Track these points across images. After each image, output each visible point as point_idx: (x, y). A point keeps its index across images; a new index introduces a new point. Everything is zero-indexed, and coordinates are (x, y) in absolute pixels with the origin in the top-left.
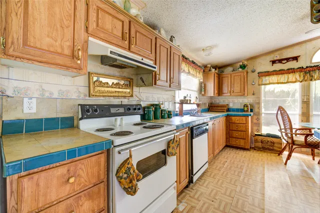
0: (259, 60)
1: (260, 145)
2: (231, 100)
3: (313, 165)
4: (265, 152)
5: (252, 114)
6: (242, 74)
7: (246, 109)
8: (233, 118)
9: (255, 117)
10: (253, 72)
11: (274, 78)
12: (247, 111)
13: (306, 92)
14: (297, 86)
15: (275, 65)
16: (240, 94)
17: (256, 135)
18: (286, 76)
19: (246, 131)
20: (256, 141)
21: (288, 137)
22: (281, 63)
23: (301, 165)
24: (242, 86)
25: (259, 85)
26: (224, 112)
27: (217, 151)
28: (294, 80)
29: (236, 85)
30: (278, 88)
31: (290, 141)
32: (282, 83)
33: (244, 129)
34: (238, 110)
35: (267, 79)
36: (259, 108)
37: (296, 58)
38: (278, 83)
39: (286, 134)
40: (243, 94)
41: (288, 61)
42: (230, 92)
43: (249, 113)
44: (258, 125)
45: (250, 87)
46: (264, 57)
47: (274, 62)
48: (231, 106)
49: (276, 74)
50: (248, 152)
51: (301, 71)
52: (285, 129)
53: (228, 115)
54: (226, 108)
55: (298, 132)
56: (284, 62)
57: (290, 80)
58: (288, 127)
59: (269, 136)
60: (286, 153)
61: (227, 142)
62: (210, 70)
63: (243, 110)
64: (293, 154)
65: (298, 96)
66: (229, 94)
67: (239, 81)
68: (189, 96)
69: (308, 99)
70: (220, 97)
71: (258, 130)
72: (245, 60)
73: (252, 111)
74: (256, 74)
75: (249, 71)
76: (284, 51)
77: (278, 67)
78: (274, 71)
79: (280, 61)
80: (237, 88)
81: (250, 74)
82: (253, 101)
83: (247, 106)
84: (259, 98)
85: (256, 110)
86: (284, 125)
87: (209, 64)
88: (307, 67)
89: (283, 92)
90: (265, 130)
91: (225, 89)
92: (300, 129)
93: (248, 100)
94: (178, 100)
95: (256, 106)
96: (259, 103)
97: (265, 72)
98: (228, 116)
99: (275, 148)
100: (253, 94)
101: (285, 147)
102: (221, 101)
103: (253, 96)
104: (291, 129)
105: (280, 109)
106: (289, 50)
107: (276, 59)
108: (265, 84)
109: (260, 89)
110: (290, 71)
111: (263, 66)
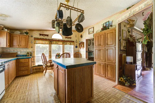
0: (34, 32)
1: (35, 71)
2: (19, 50)
3: (52, 72)
4: (37, 73)
5: (31, 57)
6: (26, 37)
7: (28, 55)
8: (21, 60)
9: (33, 58)
10: (32, 36)
11: (41, 41)
12: (29, 56)
13: (50, 48)
14: (48, 45)
15: (41, 36)
16: (25, 47)
17: (33, 67)
18: (45, 41)
19: (28, 66)
20: (33, 70)
21: (45, 65)
22: (43, 36)
23: (49, 74)
24: (26, 43)
25: (34, 43)
26: (14, 57)
27: (11, 81)
28: (47, 43)
29: (22, 42)
30: (41, 45)
31: (46, 66)
32: (43, 44)
33: (27, 65)
34: (23, 56)
35: (38, 41)
36: (34, 54)
37: (47, 35)
38: (42, 44)
41: (45, 36)
42: (19, 45)
43: (30, 57)
44: (34, 62)
45: (30, 44)
46: (36, 31)
47: (40, 35)
48: (19, 53)
49: (42, 40)
50: (30, 76)
51: (49, 41)
52: (44, 62)
53: (17, 58)
54: (15, 55)
55: (48, 62)
56: (44, 36)
57: (46, 43)
58: (45, 61)
59: (39, 66)
60: (45, 71)
61: (16, 74)
62: (3, 29)
63: (26, 56)
64: (47, 71)
65: (48, 48)
66: (18, 47)
67: (24, 40)
69: (51, 50)
70: (11, 48)
71: (34, 64)
73: (31, 55)
74: (33, 38)
75: (30, 36)
76: (44, 31)
77: (42, 37)
78: (40, 38)
79: (43, 35)
81: (30, 38)
82: (32, 51)
83: (29, 53)
84: (34, 50)
86: (44, 60)
87: (3, 25)
88: (51, 39)
89: (43, 47)
90: (37, 64)
91: (15, 43)
92: (49, 61)
93: (29, 50)
95: (33, 53)
96: (34, 52)
97: (37, 38)
98: (17, 60)
99: (41, 70)
100: (32, 47)
101: (44, 69)
102: (12, 50)
103: (32, 49)
104: (46, 61)
105: (43, 54)
106: (46, 32)
107: (41, 33)
108: (37, 44)
109: (35, 45)
110: (46, 40)
111: (36, 35)
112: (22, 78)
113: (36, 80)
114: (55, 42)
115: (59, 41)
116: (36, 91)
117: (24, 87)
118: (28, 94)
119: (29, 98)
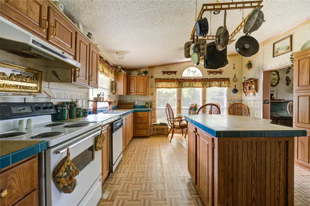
0: (155, 70)
1: (156, 132)
2: (136, 98)
3: (182, 139)
4: (159, 136)
5: (151, 109)
6: (145, 78)
7: (147, 106)
8: (139, 113)
9: (153, 112)
10: (152, 77)
11: (164, 84)
12: (148, 107)
13: (179, 95)
14: (175, 90)
15: (164, 75)
16: (144, 94)
17: (154, 125)
18: (170, 83)
19: (147, 123)
20: (154, 129)
21: (172, 124)
23: (177, 140)
24: (145, 88)
25: (156, 88)
26: (131, 108)
27: (128, 142)
28: (174, 86)
29: (140, 87)
30: (164, 91)
31: (172, 126)
32: (168, 88)
33: (146, 121)
34: (141, 107)
35: (160, 84)
36: (155, 105)
37: (175, 72)
38: (166, 88)
39: (171, 122)
40: (145, 94)
41: (171, 74)
42: (136, 92)
43: (149, 109)
44: (154, 117)
45: (149, 88)
46: (158, 68)
47: (164, 73)
48: (136, 103)
49: (166, 81)
50: (149, 139)
51: (177, 81)
52: (170, 119)
53: (135, 111)
54: (132, 106)
55: (176, 120)
56: (169, 73)
57: (172, 86)
58: (171, 116)
59: (162, 124)
60: (170, 135)
61: (134, 133)
62: (120, 72)
63: (145, 107)
64: (174, 135)
65: (175, 96)
66: (135, 94)
67: (142, 83)
68: (102, 94)
69: (180, 99)
70: (127, 96)
71: (155, 122)
72: (147, 67)
73: (151, 107)
74: (153, 79)
75: (150, 76)
76: (170, 66)
77: (166, 76)
78: (164, 79)
79: (167, 73)
80: (141, 89)
81: (150, 79)
82: (152, 99)
83: (148, 104)
84: (155, 98)
85: (153, 106)
86: (170, 116)
87: (120, 66)
88: (180, 79)
89: (167, 93)
90: (158, 121)
91: (133, 89)
92: (177, 118)
93: (148, 99)
94: (91, 98)
95: (154, 103)
96: (155, 101)
97: (159, 79)
98: (135, 113)
99: (165, 133)
100: (152, 95)
101: (170, 131)
102: (129, 99)
104: (173, 118)
105: (168, 105)
106: (172, 66)
107: (165, 70)
108: (159, 88)
109: (156, 91)
110: (172, 80)
111: (158, 74)
112: (140, 140)
113: (158, 148)
114: (187, 83)
115: (195, 80)
116: (159, 165)
117: (142, 154)
118: (148, 167)
119: (149, 173)
